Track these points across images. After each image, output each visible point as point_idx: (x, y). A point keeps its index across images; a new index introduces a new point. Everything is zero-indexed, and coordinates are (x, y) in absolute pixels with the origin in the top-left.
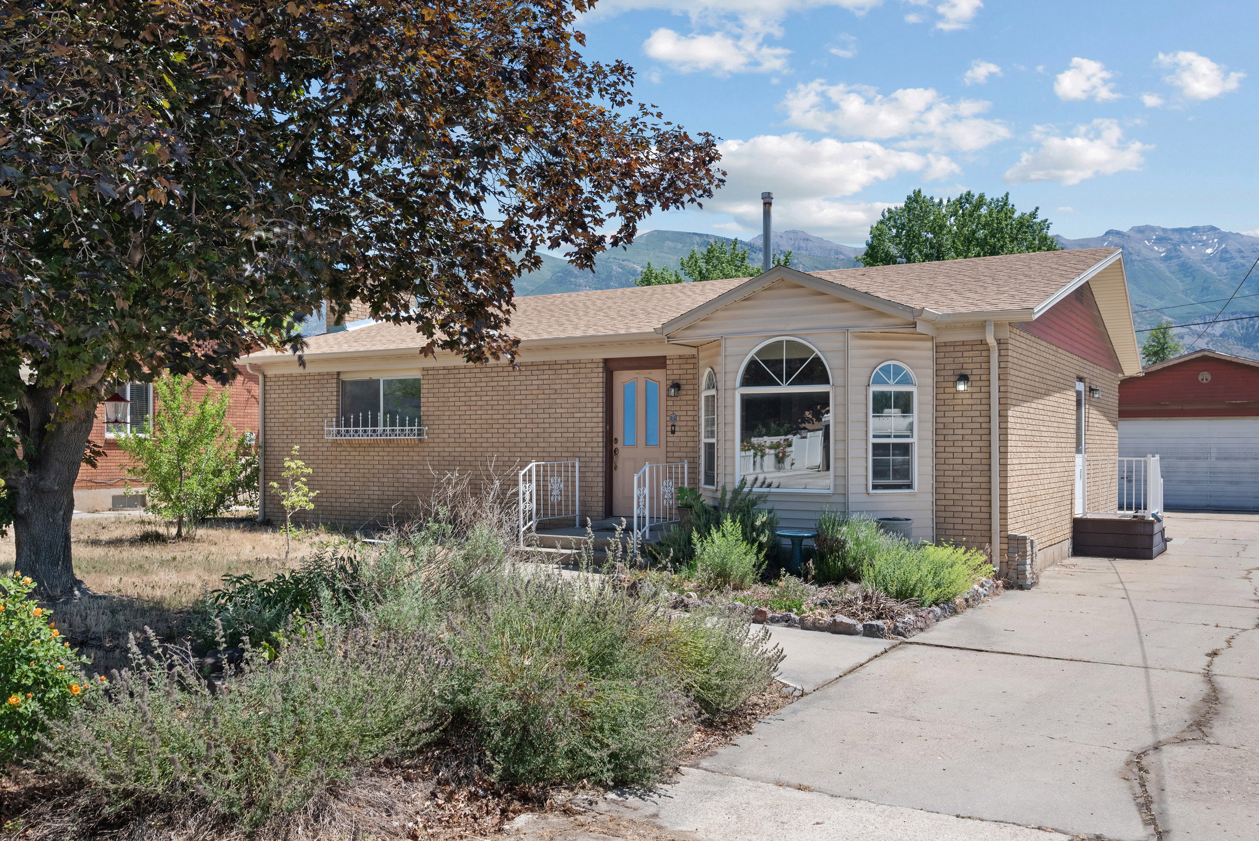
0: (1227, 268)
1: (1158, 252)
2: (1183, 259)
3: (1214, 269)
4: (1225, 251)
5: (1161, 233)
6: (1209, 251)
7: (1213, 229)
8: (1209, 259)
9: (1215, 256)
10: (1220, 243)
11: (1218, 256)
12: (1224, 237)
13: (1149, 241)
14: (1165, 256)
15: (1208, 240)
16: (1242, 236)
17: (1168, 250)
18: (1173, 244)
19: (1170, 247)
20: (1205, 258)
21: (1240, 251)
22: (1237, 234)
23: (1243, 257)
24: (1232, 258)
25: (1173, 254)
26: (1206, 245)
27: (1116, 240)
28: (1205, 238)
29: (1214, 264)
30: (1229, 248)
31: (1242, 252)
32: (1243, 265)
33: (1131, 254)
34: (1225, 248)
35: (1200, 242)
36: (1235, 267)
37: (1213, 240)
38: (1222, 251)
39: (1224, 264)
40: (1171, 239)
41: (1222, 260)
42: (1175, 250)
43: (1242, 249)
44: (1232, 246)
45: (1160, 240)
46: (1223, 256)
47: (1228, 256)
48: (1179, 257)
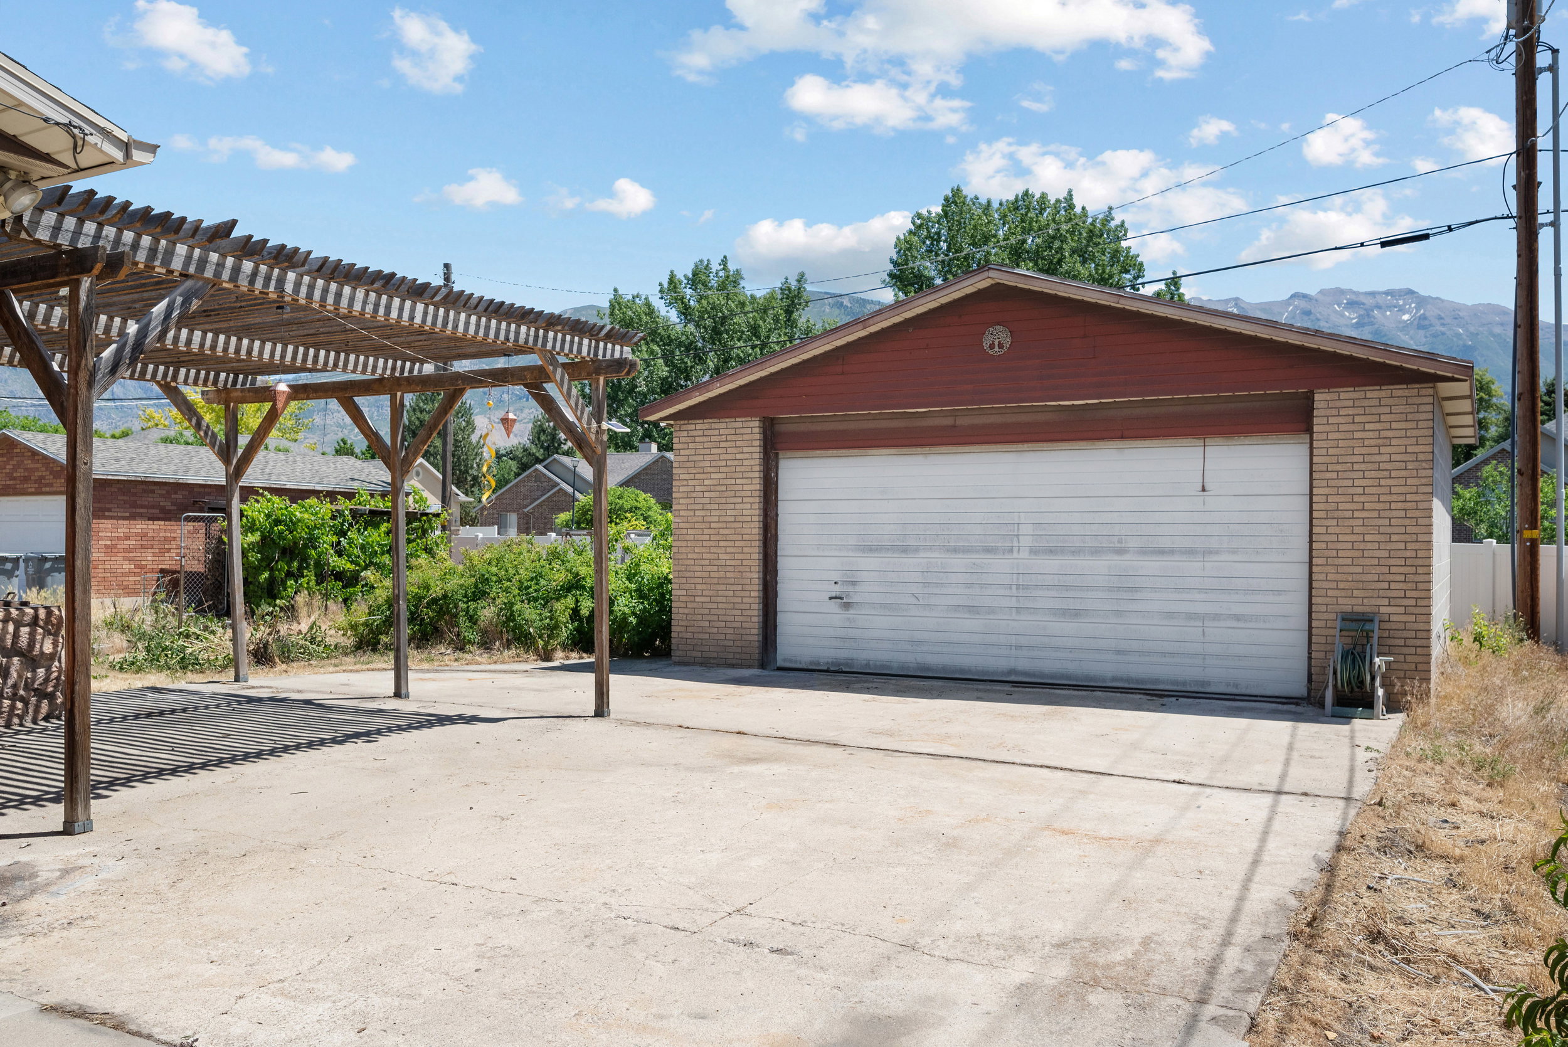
0: (1426, 337)
1: (1349, 318)
2: (1376, 326)
3: (1412, 338)
4: (1424, 317)
5: (1354, 297)
6: (1406, 317)
7: (1411, 292)
8: (1405, 326)
9: (1412, 323)
10: (1418, 309)
11: (1416, 323)
12: (1422, 301)
13: (1339, 306)
14: (1357, 323)
15: (1405, 304)
16: (1443, 301)
17: (1360, 316)
18: (1365, 310)
19: (1362, 312)
20: (1401, 325)
21: (1440, 318)
22: (1437, 298)
23: (1443, 325)
24: (1431, 325)
25: (1366, 320)
26: (1402, 310)
27: (1303, 304)
28: (1401, 302)
29: (1412, 332)
30: (1428, 314)
31: (1442, 318)
32: (1443, 334)
33: (1318, 320)
34: (1424, 314)
35: (1395, 307)
36: (1435, 336)
37: (1410, 305)
38: (1420, 318)
39: (1421, 332)
40: (1363, 304)
41: (1420, 327)
42: (1368, 315)
43: (1443, 315)
44: (1431, 312)
45: (1352, 304)
46: (1422, 323)
47: (1426, 323)
48: (1372, 324)
